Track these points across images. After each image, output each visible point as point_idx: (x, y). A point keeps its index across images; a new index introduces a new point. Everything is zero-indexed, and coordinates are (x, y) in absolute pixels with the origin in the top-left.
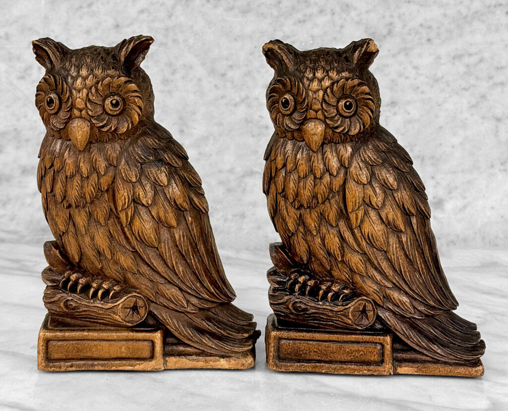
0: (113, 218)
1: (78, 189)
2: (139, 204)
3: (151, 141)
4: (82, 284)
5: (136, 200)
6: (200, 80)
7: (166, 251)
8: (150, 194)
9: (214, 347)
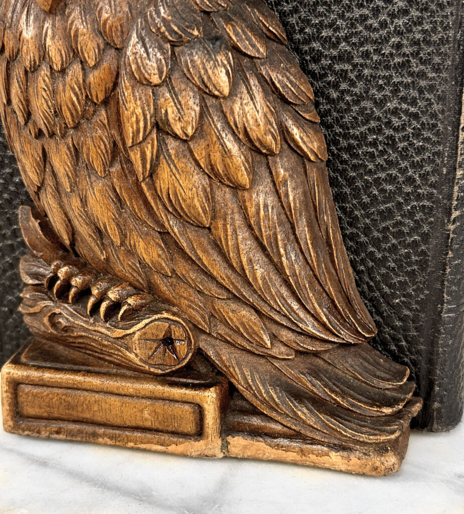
0: (121, 162)
1: (46, 97)
2: (168, 134)
4: (76, 287)
5: (160, 124)
7: (227, 235)
8: (191, 114)
9: (319, 427)
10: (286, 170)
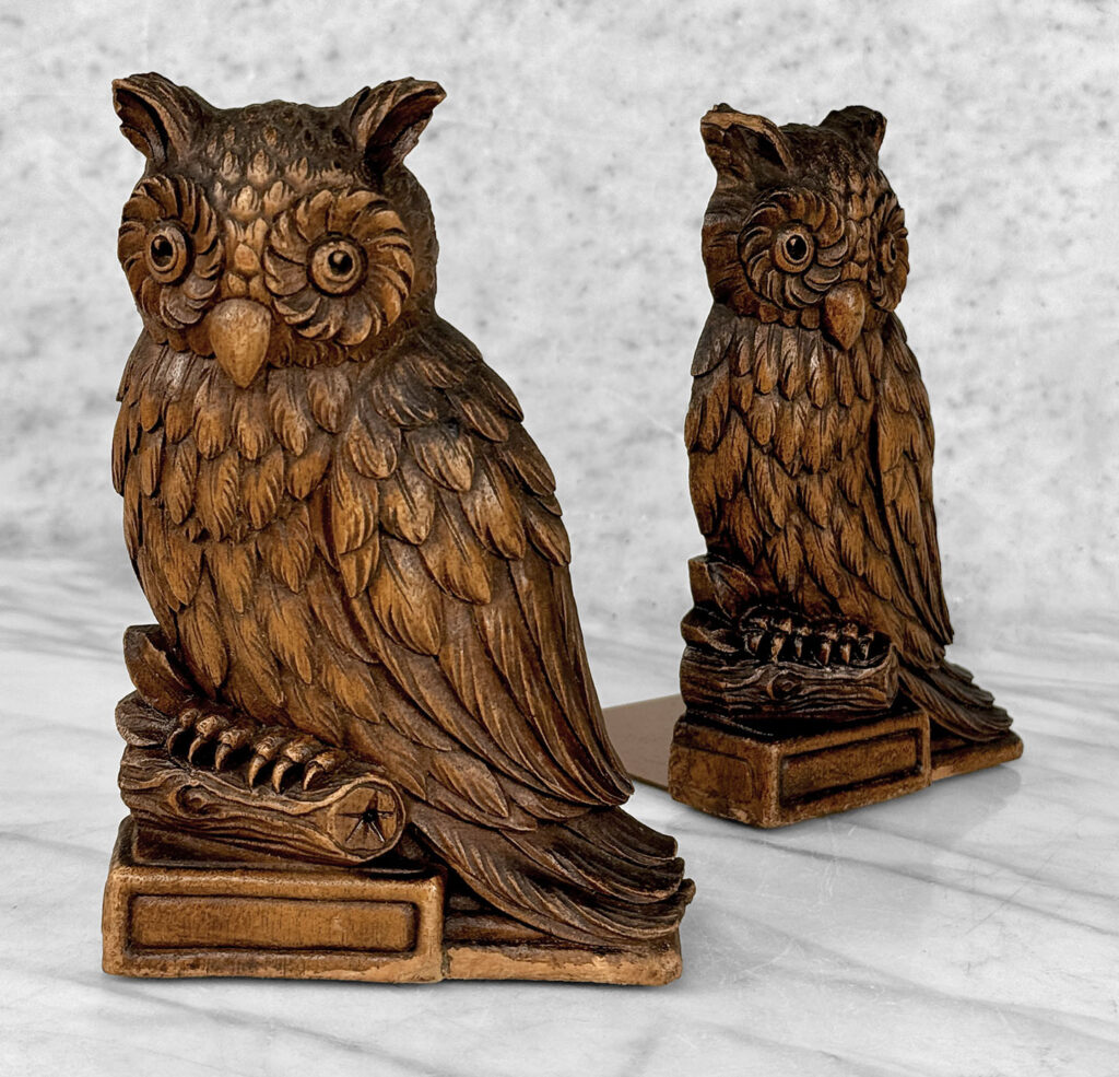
0: (322, 572)
1: (229, 492)
2: (393, 537)
3: (430, 369)
4: (229, 745)
5: (385, 525)
6: (531, 199)
7: (459, 665)
8: (425, 513)
9: (576, 923)
10: (530, 578)
